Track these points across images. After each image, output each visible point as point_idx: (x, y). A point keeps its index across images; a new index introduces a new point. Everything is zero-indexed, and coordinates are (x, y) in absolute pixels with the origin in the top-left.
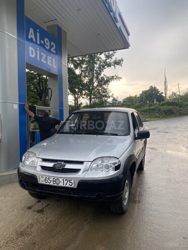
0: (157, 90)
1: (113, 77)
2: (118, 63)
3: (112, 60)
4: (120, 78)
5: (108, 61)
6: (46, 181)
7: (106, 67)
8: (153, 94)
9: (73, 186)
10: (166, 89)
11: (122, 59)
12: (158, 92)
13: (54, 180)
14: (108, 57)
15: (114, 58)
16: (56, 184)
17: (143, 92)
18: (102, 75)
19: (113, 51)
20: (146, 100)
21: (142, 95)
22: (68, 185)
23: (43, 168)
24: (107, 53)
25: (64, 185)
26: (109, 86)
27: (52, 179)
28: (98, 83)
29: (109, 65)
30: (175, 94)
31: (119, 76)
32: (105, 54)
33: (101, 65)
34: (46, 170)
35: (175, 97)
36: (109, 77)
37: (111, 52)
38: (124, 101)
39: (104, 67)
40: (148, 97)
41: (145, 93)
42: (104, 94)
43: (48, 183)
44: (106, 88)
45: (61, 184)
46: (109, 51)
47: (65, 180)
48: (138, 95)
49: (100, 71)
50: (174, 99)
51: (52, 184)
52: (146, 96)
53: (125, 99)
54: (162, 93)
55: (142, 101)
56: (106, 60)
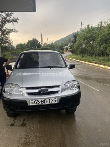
0: (37, 40)
1: (12, 30)
2: (15, 21)
3: (10, 18)
4: (17, 31)
5: (7, 18)
6: (36, 103)
7: (7, 22)
8: (35, 43)
9: (56, 102)
10: (42, 40)
11: (18, 19)
12: (38, 42)
13: (42, 101)
14: (8, 15)
15: (12, 17)
16: (44, 104)
17: (29, 41)
18: (4, 28)
19: (11, 12)
20: (31, 46)
21: (28, 43)
22: (53, 102)
23: (29, 94)
24: (6, 13)
25: (50, 103)
26: (10, 36)
27: (40, 101)
28: (2, 33)
29: (9, 21)
30: (46, 43)
31: (17, 30)
32: (5, 13)
33: (3, 21)
34: (32, 95)
35: (46, 45)
36: (9, 30)
37: (10, 13)
38: (17, 47)
39: (5, 22)
40: (32, 45)
41: (30, 42)
42: (6, 41)
43: (37, 104)
44: (8, 37)
45: (48, 103)
46: (8, 11)
47: (50, 99)
48: (26, 43)
49: (3, 25)
50: (45, 46)
51: (40, 104)
52: (31, 44)
53: (18, 45)
54: (40, 42)
55: (28, 47)
56: (7, 17)
